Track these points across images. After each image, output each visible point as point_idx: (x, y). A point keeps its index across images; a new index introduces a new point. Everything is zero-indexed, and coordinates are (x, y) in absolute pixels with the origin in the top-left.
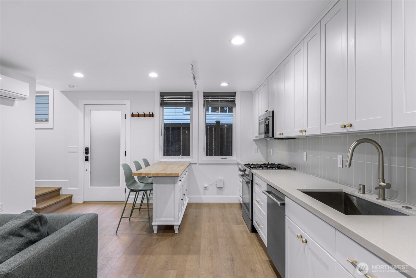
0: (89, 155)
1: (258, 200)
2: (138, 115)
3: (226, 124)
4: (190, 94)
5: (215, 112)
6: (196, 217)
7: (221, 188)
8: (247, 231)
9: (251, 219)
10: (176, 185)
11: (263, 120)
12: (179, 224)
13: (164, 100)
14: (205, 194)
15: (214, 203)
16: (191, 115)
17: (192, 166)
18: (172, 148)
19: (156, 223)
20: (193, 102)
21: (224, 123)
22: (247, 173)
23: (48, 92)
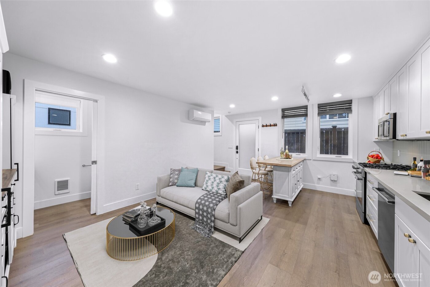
0: (238, 150)
1: (371, 196)
2: (267, 126)
3: (343, 128)
4: (306, 107)
5: (333, 118)
6: (308, 199)
7: (335, 181)
8: (359, 221)
9: (364, 212)
10: (290, 173)
11: (382, 123)
12: (292, 200)
13: (285, 114)
14: (318, 183)
15: (327, 193)
16: (307, 123)
17: (307, 161)
18: (292, 147)
19: (275, 196)
20: (308, 113)
21: (340, 127)
22: (360, 170)
23: (219, 117)
